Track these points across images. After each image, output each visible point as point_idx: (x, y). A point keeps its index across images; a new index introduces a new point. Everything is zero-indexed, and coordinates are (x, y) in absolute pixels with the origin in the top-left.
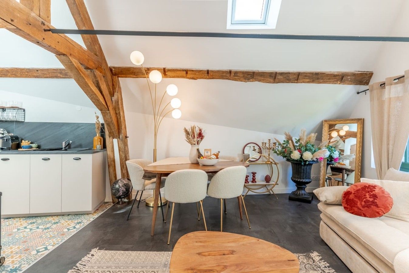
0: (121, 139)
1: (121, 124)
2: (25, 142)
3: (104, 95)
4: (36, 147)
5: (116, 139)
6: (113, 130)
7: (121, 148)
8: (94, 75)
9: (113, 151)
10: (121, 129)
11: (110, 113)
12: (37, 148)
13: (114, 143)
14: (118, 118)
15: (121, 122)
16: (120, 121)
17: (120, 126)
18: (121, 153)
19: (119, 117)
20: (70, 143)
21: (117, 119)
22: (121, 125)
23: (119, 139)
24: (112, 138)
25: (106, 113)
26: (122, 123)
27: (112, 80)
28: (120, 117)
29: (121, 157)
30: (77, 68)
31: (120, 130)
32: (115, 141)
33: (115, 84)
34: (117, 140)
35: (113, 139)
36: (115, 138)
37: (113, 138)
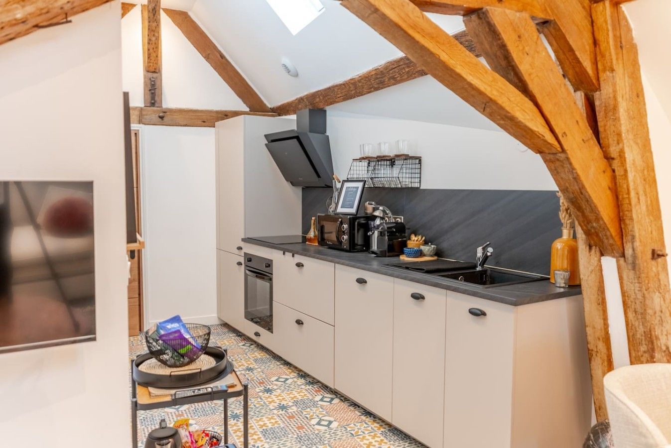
0: (630, 259)
1: (629, 198)
2: (416, 239)
3: (534, 97)
4: (432, 254)
5: (614, 257)
6: (594, 224)
7: (633, 296)
8: (490, 29)
9: (602, 303)
10: (627, 222)
11: (568, 159)
12: (432, 256)
13: (604, 273)
14: (617, 173)
15: (628, 193)
16: (625, 186)
17: (625, 207)
18: (631, 315)
19: (619, 172)
20: (489, 254)
21: (614, 178)
22: (630, 204)
23: (622, 260)
24: (598, 254)
25: (558, 160)
26: (633, 194)
27: (592, 22)
28: (626, 171)
29: (631, 334)
30: (401, 23)
31: (626, 225)
32: (609, 264)
33: (600, 37)
34: (618, 261)
35: (602, 258)
36: (609, 255)
37: (602, 255)
